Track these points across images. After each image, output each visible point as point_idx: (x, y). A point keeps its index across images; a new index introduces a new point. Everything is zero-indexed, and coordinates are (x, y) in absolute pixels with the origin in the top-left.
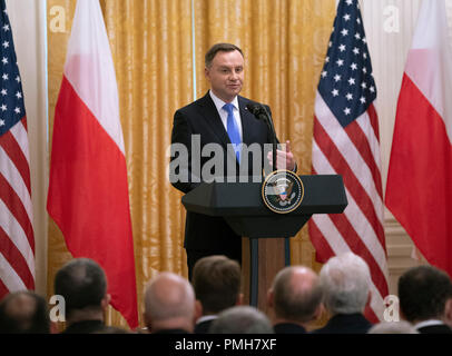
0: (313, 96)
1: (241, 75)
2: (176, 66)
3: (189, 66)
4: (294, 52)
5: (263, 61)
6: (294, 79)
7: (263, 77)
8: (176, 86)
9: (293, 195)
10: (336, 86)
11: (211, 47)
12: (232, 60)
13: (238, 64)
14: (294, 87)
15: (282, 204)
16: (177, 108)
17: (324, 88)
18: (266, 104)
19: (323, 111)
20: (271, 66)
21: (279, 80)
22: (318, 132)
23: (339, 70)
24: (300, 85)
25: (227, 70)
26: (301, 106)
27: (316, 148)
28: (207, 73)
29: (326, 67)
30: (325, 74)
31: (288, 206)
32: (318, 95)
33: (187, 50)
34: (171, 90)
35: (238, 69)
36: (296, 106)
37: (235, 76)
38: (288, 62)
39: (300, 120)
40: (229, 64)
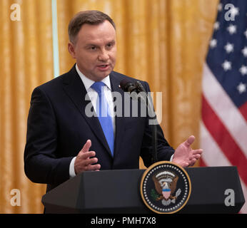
0: (200, 70)
1: (113, 52)
2: (32, 35)
3: (48, 35)
4: (176, 17)
5: (138, 28)
6: (177, 49)
7: (139, 47)
8: (33, 60)
9: (179, 192)
10: (228, 57)
11: (75, 16)
12: (101, 36)
13: (109, 39)
14: (177, 59)
15: (164, 203)
16: (35, 84)
17: (213, 60)
18: (144, 79)
19: (212, 88)
20: (149, 35)
21: (159, 52)
22: (207, 114)
23: (231, 39)
24: (183, 56)
25: (95, 47)
26: (185, 83)
27: (204, 133)
28: (71, 49)
29: (215, 35)
30: (214, 43)
31: (172, 205)
32: (206, 70)
33: (46, 17)
34: (27, 65)
35: (109, 45)
36: (179, 82)
37: (106, 54)
38: (169, 29)
39: (185, 99)
40: (97, 41)
